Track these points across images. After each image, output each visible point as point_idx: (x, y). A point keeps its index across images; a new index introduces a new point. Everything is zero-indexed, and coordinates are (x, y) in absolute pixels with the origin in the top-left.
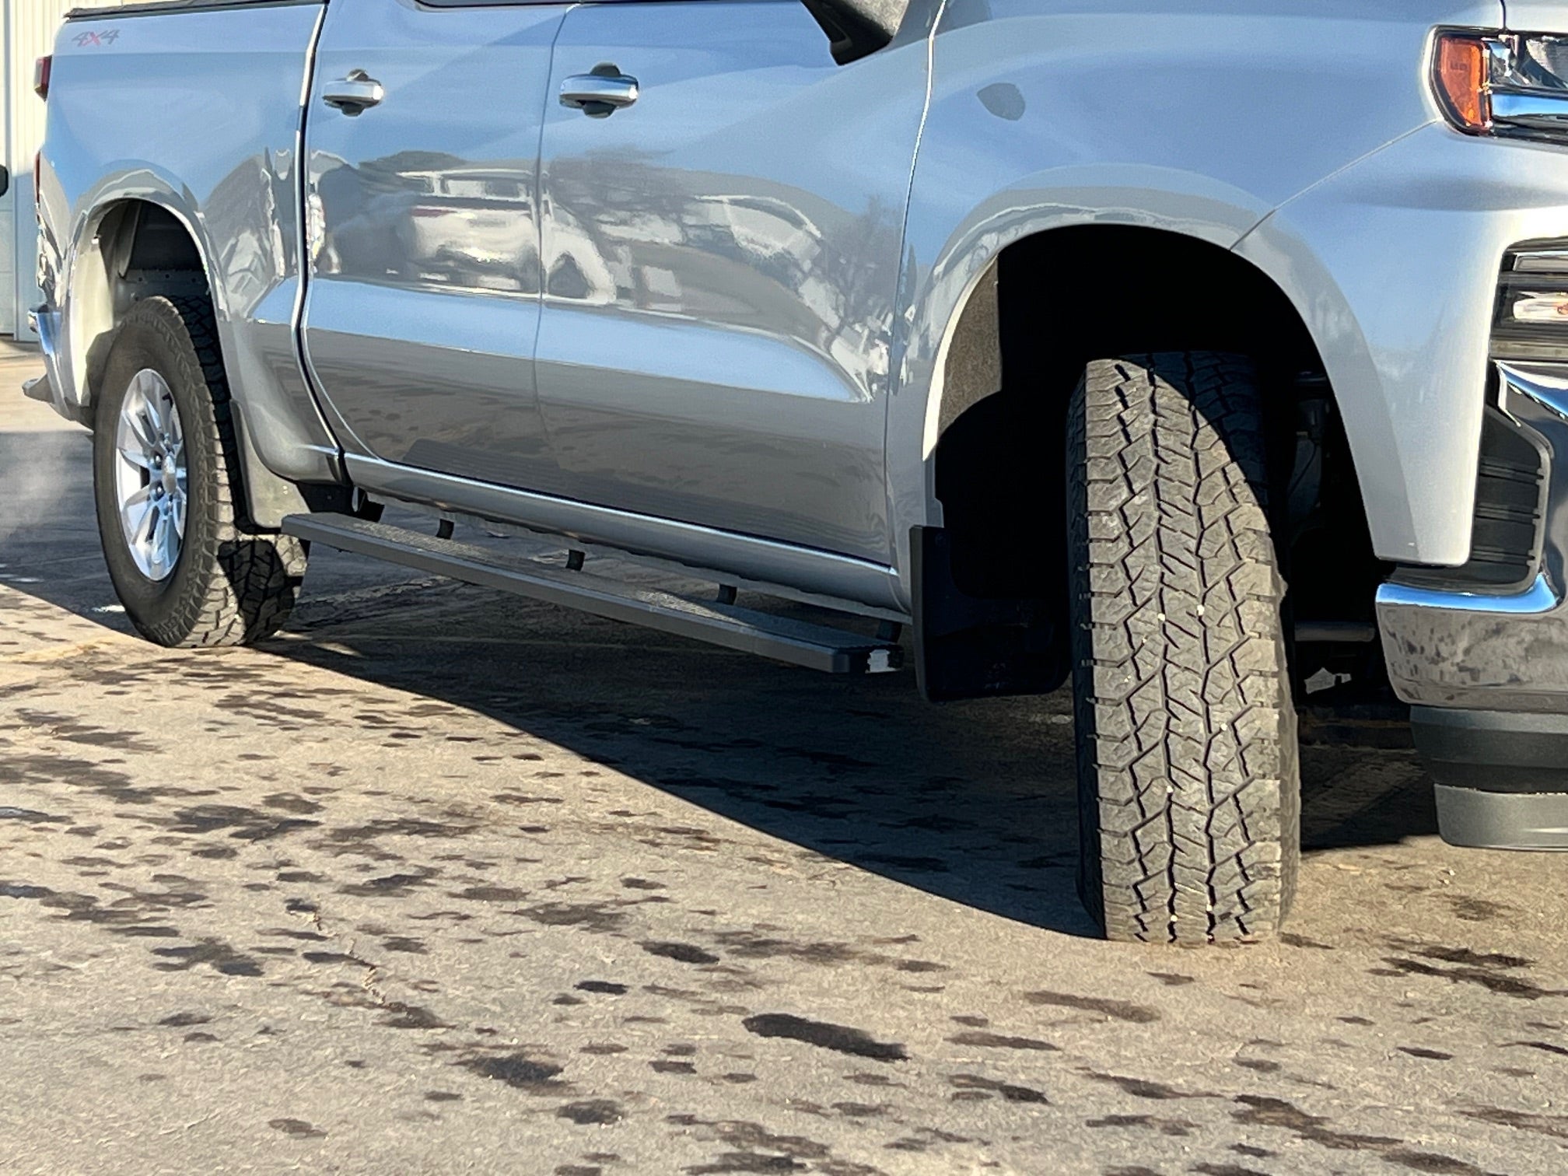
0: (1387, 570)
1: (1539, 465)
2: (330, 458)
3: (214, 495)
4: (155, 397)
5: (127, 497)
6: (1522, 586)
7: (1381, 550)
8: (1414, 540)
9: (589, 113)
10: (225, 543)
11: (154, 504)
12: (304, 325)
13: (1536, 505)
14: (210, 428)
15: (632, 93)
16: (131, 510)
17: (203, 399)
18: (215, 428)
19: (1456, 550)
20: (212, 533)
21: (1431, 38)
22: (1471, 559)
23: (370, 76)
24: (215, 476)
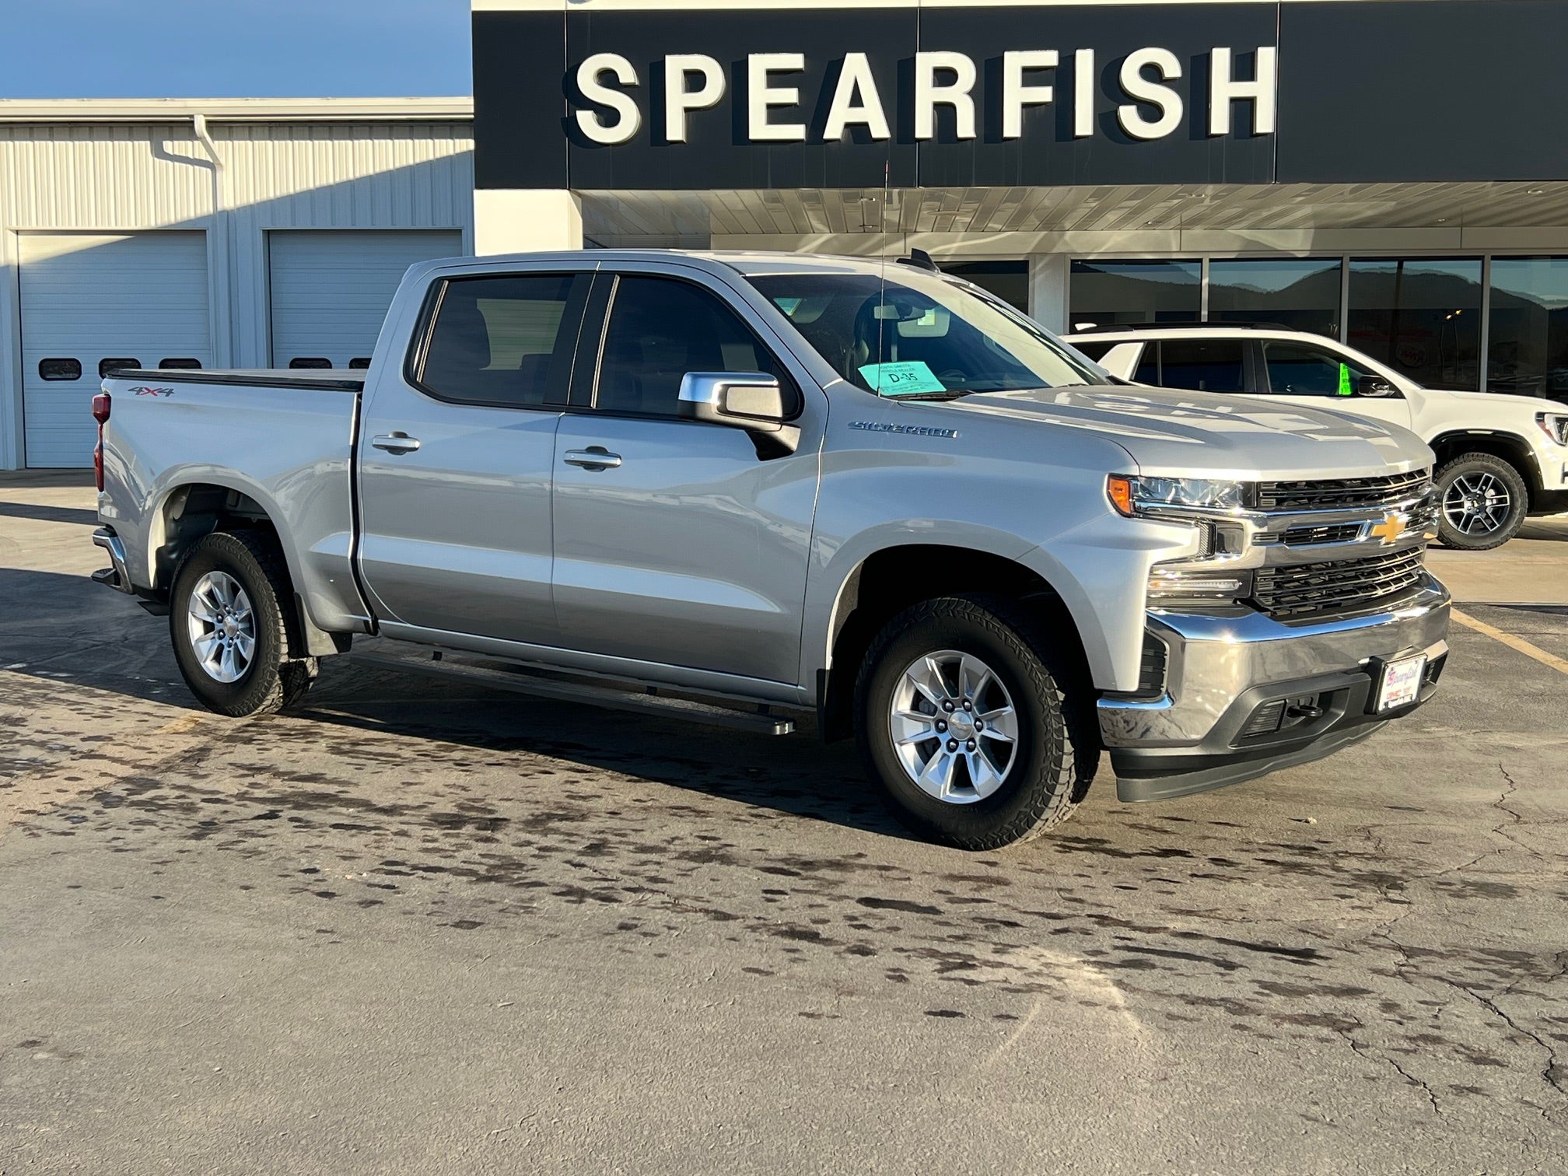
0: (1100, 694)
1: (1165, 649)
2: (366, 622)
3: (278, 639)
4: (222, 586)
5: (196, 638)
6: (1159, 698)
7: (1096, 686)
8: (1115, 681)
9: (585, 468)
10: (283, 664)
11: (219, 642)
12: (360, 556)
13: (1164, 666)
14: (274, 605)
15: (618, 462)
16: (201, 644)
17: (267, 589)
18: (277, 604)
19: (1133, 686)
20: (276, 658)
21: (1107, 477)
22: (1139, 688)
23: (409, 435)
24: (278, 630)
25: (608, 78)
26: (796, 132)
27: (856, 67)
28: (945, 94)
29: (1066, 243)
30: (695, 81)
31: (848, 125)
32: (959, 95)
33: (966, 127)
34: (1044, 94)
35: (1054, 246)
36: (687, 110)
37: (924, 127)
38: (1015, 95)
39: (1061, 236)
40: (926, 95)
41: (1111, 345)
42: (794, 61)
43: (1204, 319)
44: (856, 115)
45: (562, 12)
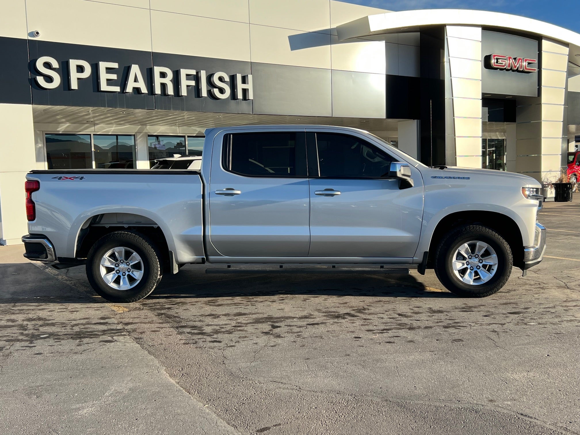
2: (203, 258)
3: (157, 269)
4: (122, 253)
5: (104, 275)
11: (117, 275)
14: (155, 257)
15: (339, 193)
16: (107, 277)
17: (152, 251)
20: (156, 277)
21: (521, 188)
24: (158, 266)
25: (47, 65)
26: (117, 89)
27: (135, 69)
28: (163, 80)
29: (147, 130)
30: (80, 69)
31: (134, 88)
32: (168, 81)
33: (170, 91)
34: (193, 83)
35: (144, 130)
36: (78, 79)
37: (158, 90)
38: (184, 83)
39: (146, 127)
40: (158, 81)
41: (192, 161)
42: (115, 65)
43: (187, 154)
44: (136, 85)
45: (26, 40)
